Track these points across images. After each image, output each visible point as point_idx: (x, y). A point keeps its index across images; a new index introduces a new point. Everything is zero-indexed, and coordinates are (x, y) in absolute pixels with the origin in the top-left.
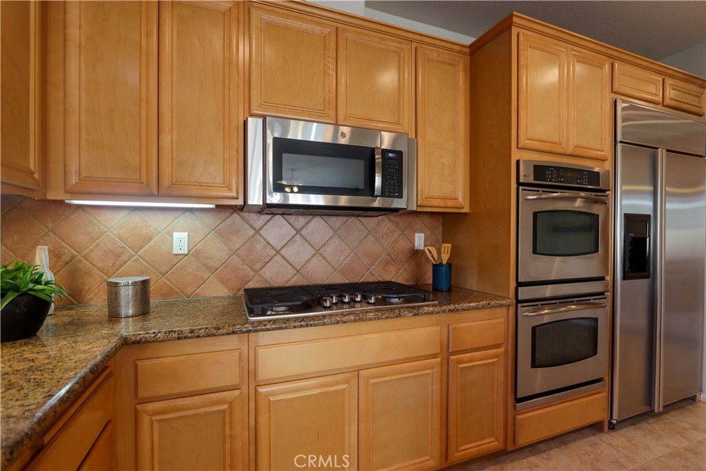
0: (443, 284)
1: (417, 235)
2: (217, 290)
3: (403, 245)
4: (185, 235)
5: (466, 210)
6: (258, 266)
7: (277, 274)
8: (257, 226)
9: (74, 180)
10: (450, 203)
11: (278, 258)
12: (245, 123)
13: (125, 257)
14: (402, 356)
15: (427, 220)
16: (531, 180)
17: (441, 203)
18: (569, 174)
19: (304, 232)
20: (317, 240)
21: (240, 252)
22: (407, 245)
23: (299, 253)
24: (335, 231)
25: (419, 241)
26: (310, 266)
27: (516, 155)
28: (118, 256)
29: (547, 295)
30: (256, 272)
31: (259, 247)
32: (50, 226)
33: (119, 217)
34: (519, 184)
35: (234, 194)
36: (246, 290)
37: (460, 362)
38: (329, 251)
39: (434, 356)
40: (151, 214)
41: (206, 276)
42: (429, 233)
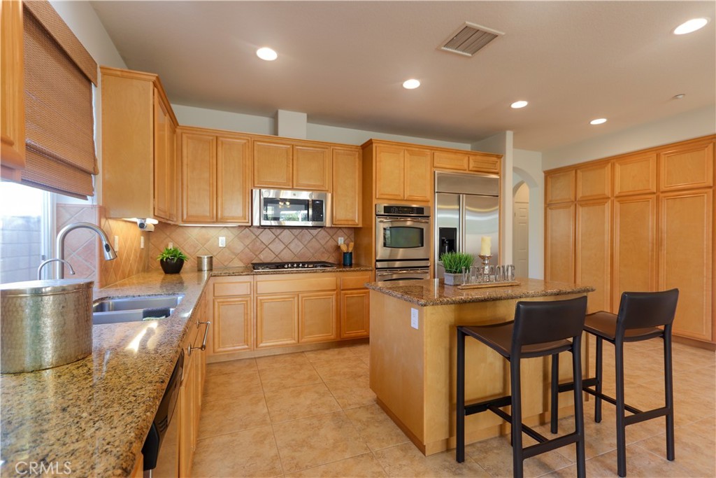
0: (348, 262)
1: (339, 238)
2: (238, 264)
3: (332, 243)
4: (224, 238)
5: (360, 226)
6: (257, 253)
7: (266, 257)
8: (257, 234)
9: (185, 217)
10: (350, 223)
11: (267, 249)
12: (252, 191)
13: (198, 248)
14: (318, 289)
15: (345, 230)
16: (382, 213)
17: (346, 223)
18: (406, 209)
19: (279, 237)
20: (286, 241)
21: (249, 246)
22: (334, 243)
23: (277, 247)
24: (296, 237)
25: (341, 241)
26: (282, 253)
27: (375, 202)
28: (195, 248)
29: (396, 266)
30: (257, 256)
31: (258, 244)
32: (168, 234)
33: (196, 231)
34: (377, 215)
35: (247, 221)
36: (252, 264)
37: (346, 294)
38: (292, 246)
39: (334, 290)
40: (209, 229)
41: (233, 257)
42: (346, 237)
